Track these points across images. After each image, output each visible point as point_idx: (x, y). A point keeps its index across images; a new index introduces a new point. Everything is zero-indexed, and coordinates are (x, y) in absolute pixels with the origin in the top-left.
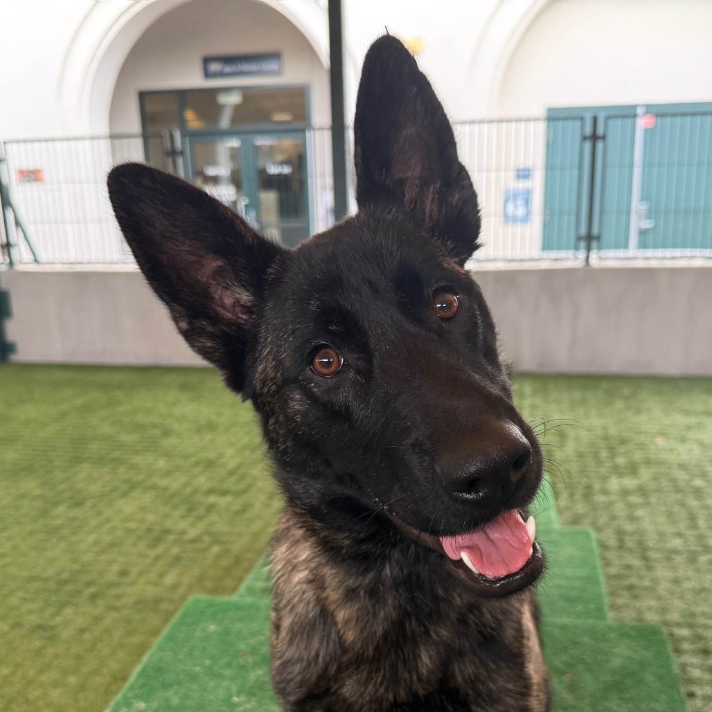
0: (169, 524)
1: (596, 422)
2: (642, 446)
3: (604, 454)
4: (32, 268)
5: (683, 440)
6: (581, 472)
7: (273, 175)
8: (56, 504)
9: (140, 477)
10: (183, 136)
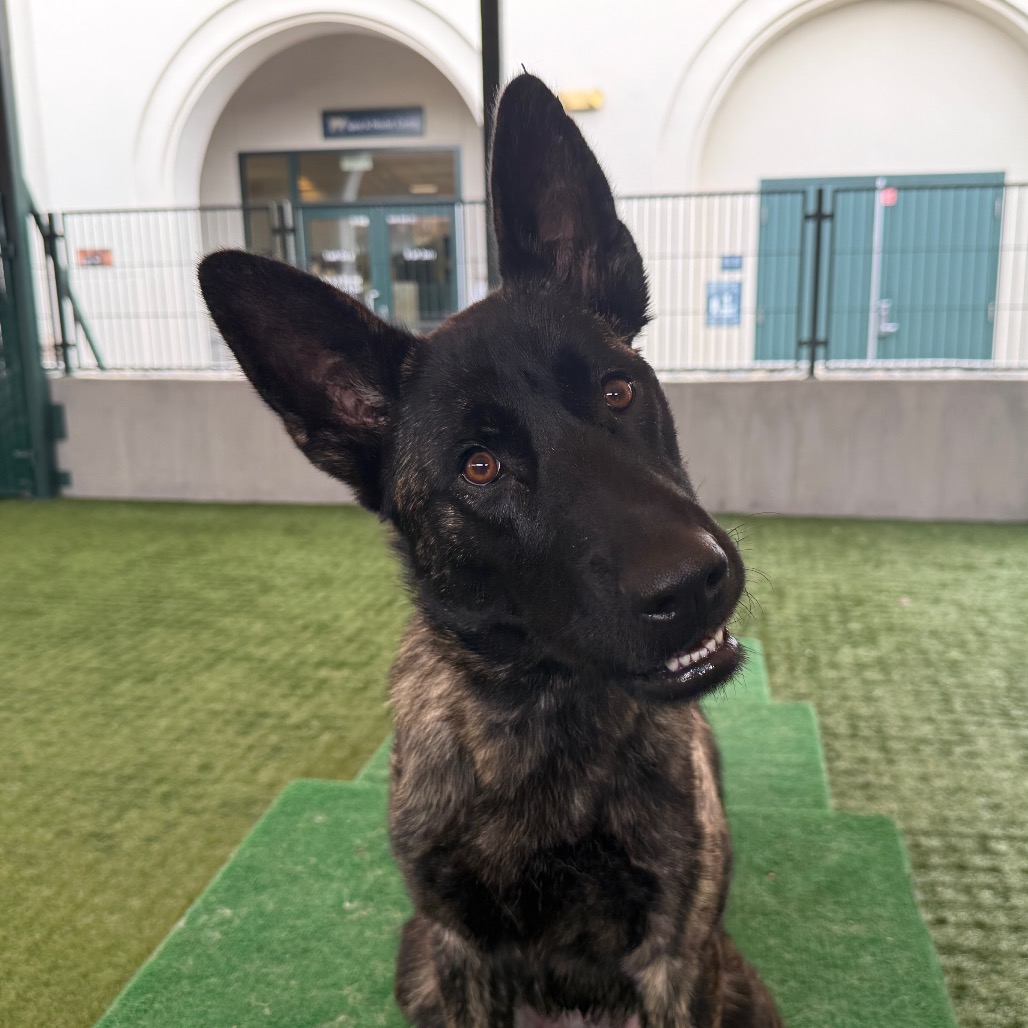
0: (266, 705)
1: (825, 577)
2: (882, 608)
3: (834, 618)
4: (96, 375)
5: (936, 601)
6: (804, 640)
7: (411, 261)
8: (118, 680)
9: (229, 645)
10: (295, 209)
